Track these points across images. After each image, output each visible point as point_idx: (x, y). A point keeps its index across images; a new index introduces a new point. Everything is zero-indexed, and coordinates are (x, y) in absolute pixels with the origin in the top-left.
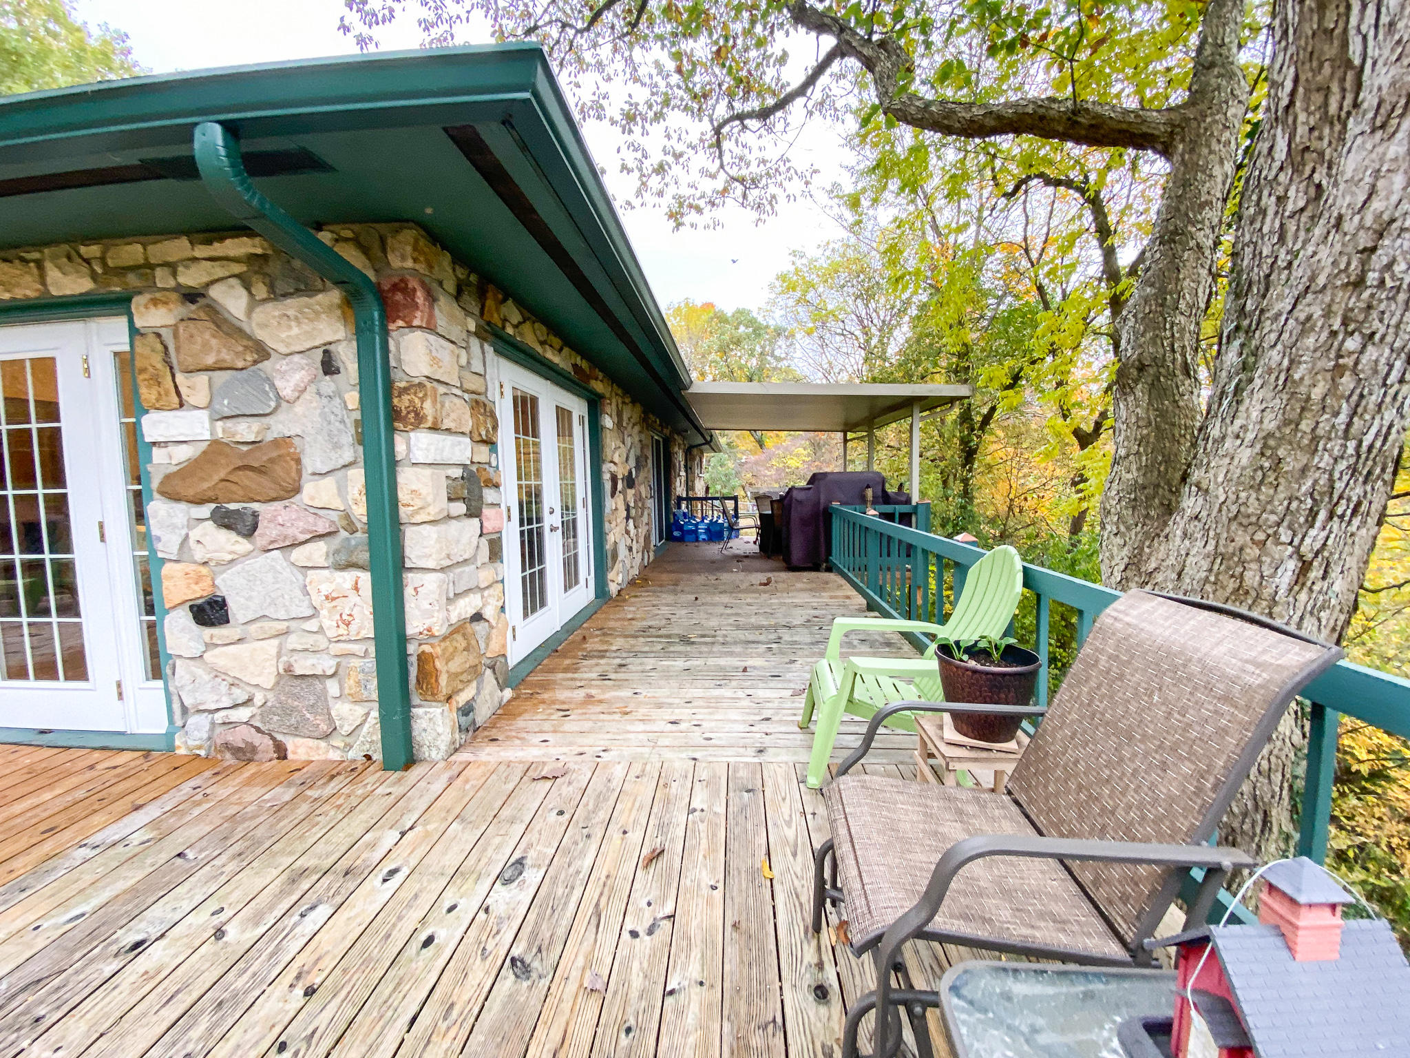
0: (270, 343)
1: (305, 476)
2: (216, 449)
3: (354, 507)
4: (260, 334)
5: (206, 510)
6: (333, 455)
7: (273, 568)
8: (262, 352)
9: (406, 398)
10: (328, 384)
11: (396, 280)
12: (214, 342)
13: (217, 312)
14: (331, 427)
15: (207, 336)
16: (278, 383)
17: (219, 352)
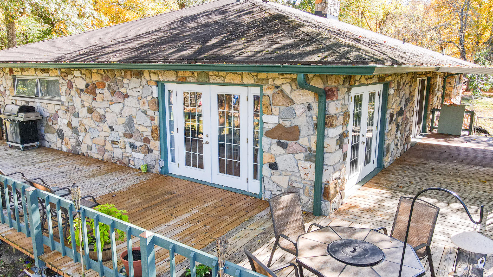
0: (295, 101)
1: (300, 136)
2: (279, 126)
3: (312, 146)
4: (293, 98)
5: (275, 141)
6: (308, 132)
7: (290, 158)
8: (293, 102)
9: (329, 119)
10: (308, 113)
11: (330, 88)
12: (282, 100)
13: (283, 92)
14: (309, 125)
15: (281, 98)
16: (296, 111)
17: (283, 102)
